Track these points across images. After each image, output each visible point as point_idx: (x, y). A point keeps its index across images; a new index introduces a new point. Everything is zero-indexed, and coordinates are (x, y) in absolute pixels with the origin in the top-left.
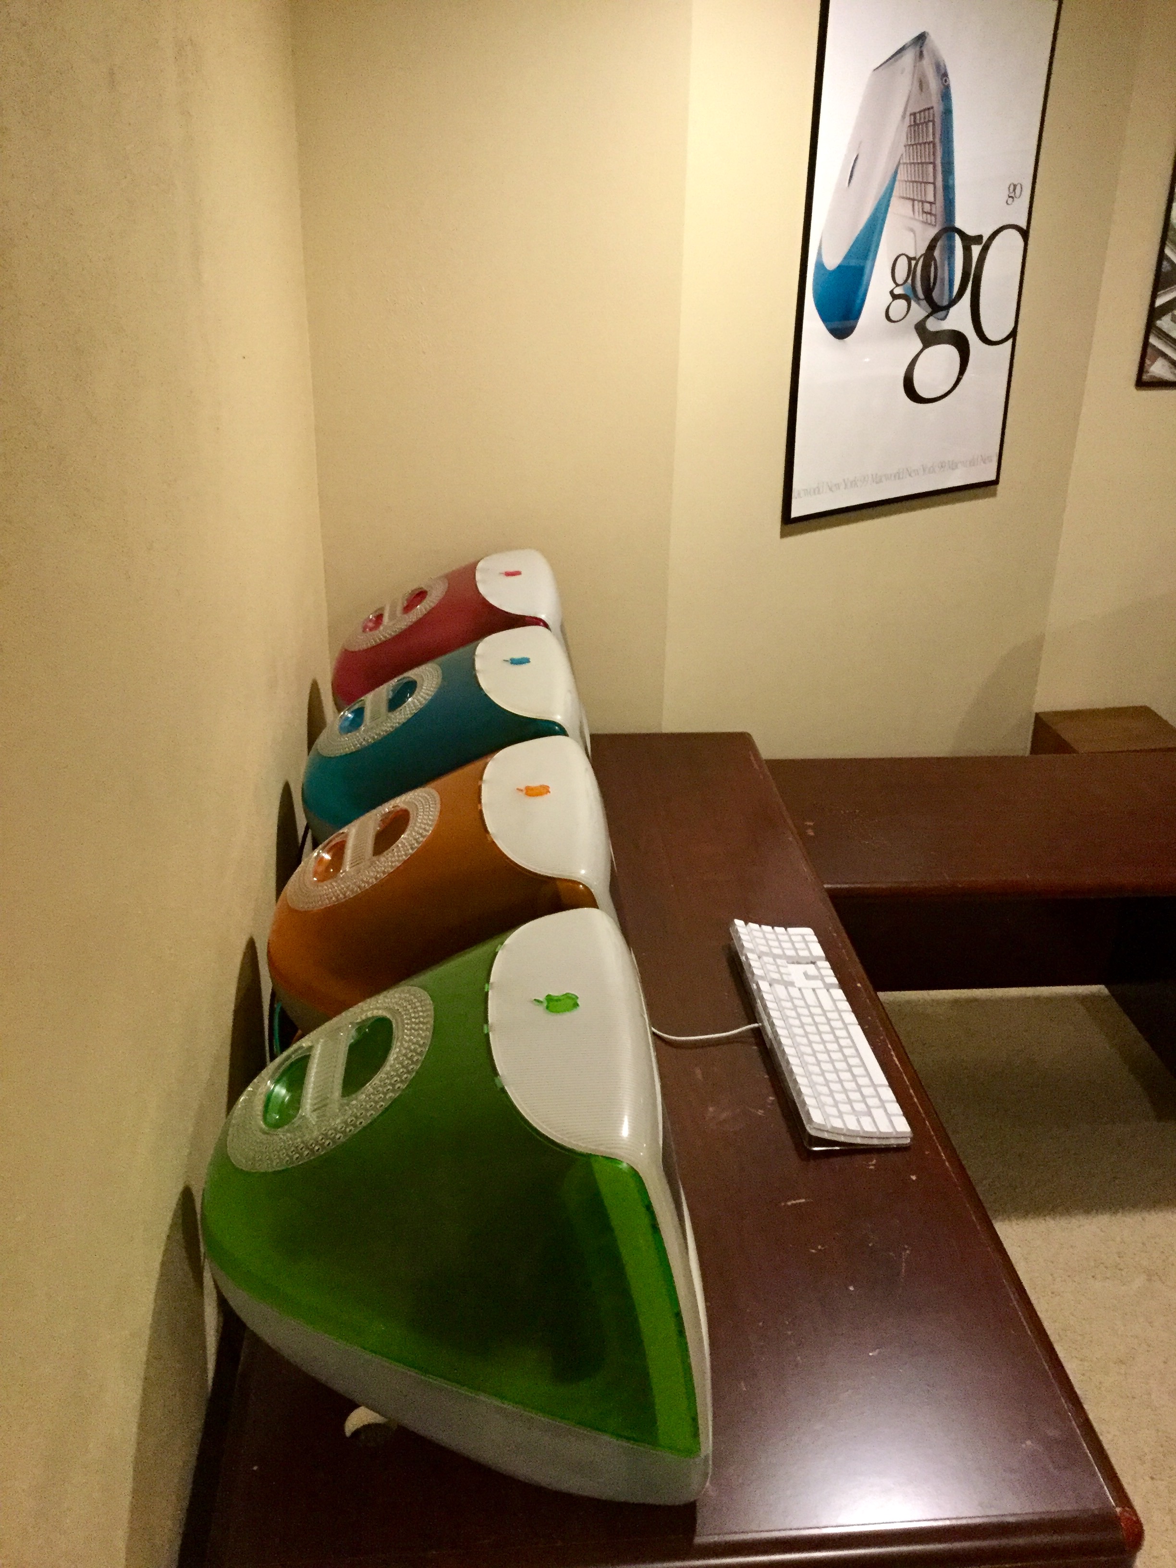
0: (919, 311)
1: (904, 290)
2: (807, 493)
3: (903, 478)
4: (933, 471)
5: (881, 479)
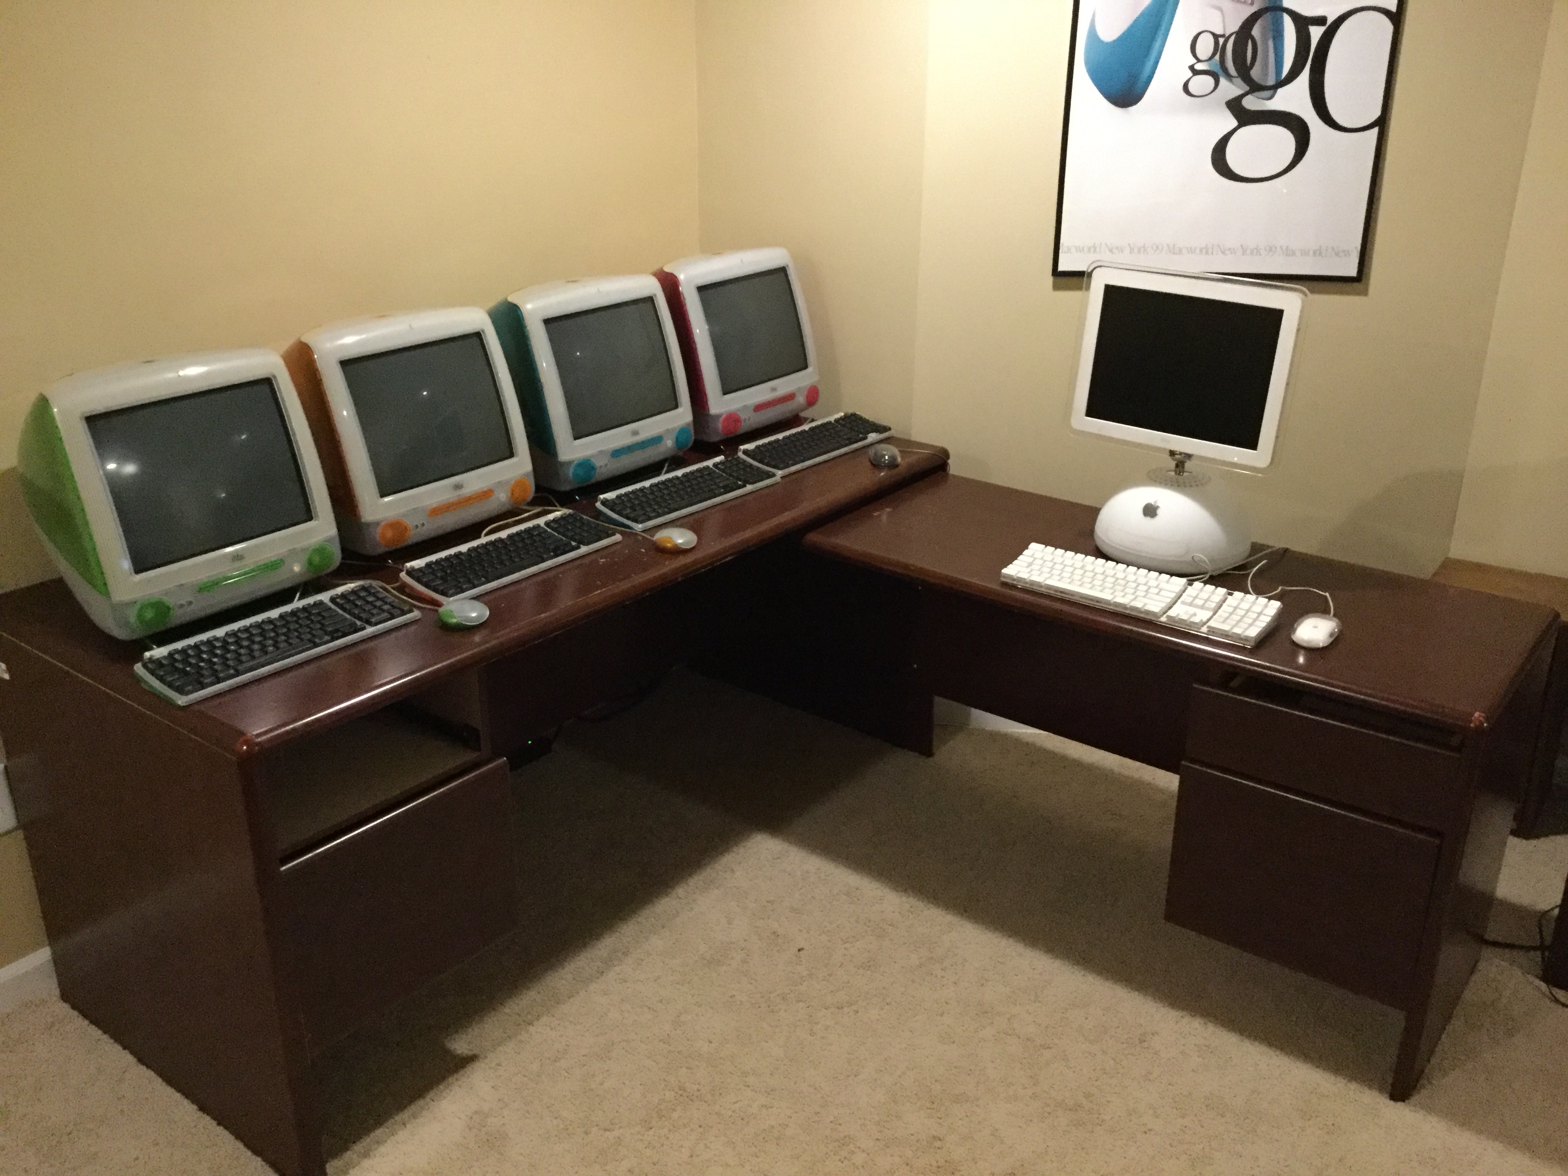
0: (1230, 89)
1: (1210, 65)
2: (1080, 250)
3: (1212, 254)
4: (1258, 254)
5: (1180, 251)
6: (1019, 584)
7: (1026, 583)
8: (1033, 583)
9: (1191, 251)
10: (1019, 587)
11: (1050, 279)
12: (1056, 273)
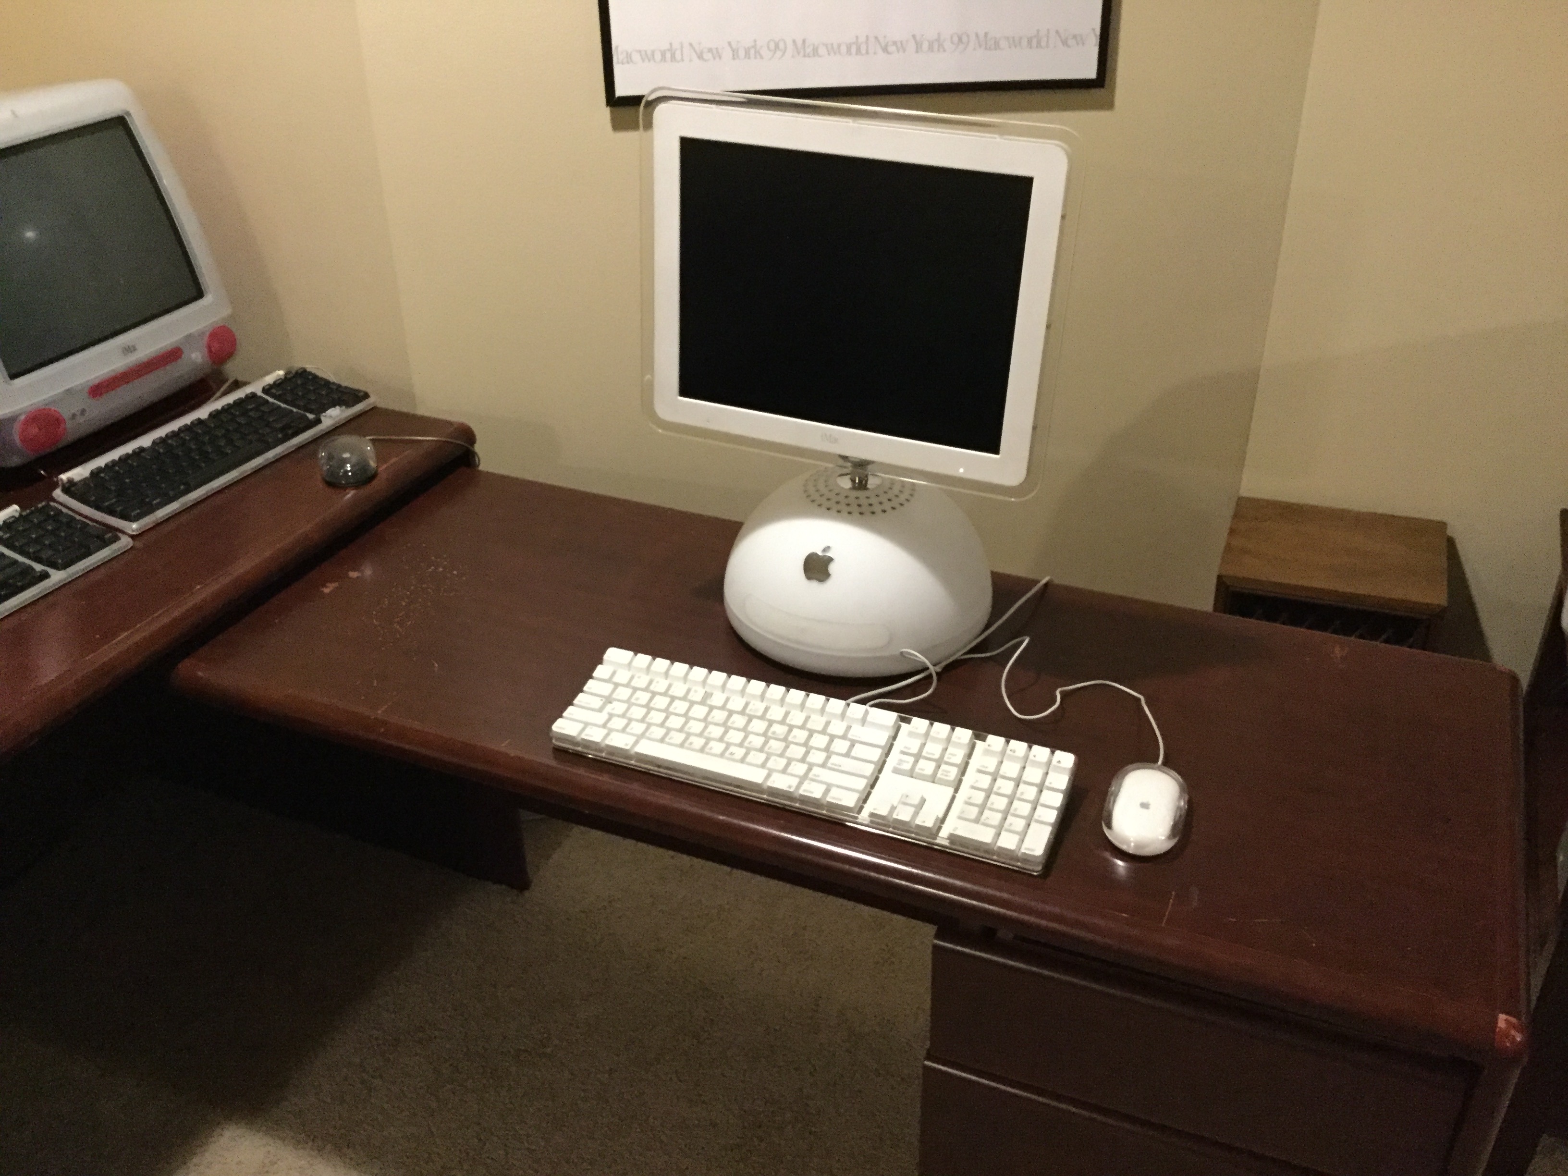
2: (648, 57)
3: (867, 53)
4: (941, 50)
5: (815, 52)
6: (589, 751)
7: (601, 751)
8: (614, 751)
9: (832, 49)
10: (590, 756)
11: (606, 112)
12: (612, 100)
